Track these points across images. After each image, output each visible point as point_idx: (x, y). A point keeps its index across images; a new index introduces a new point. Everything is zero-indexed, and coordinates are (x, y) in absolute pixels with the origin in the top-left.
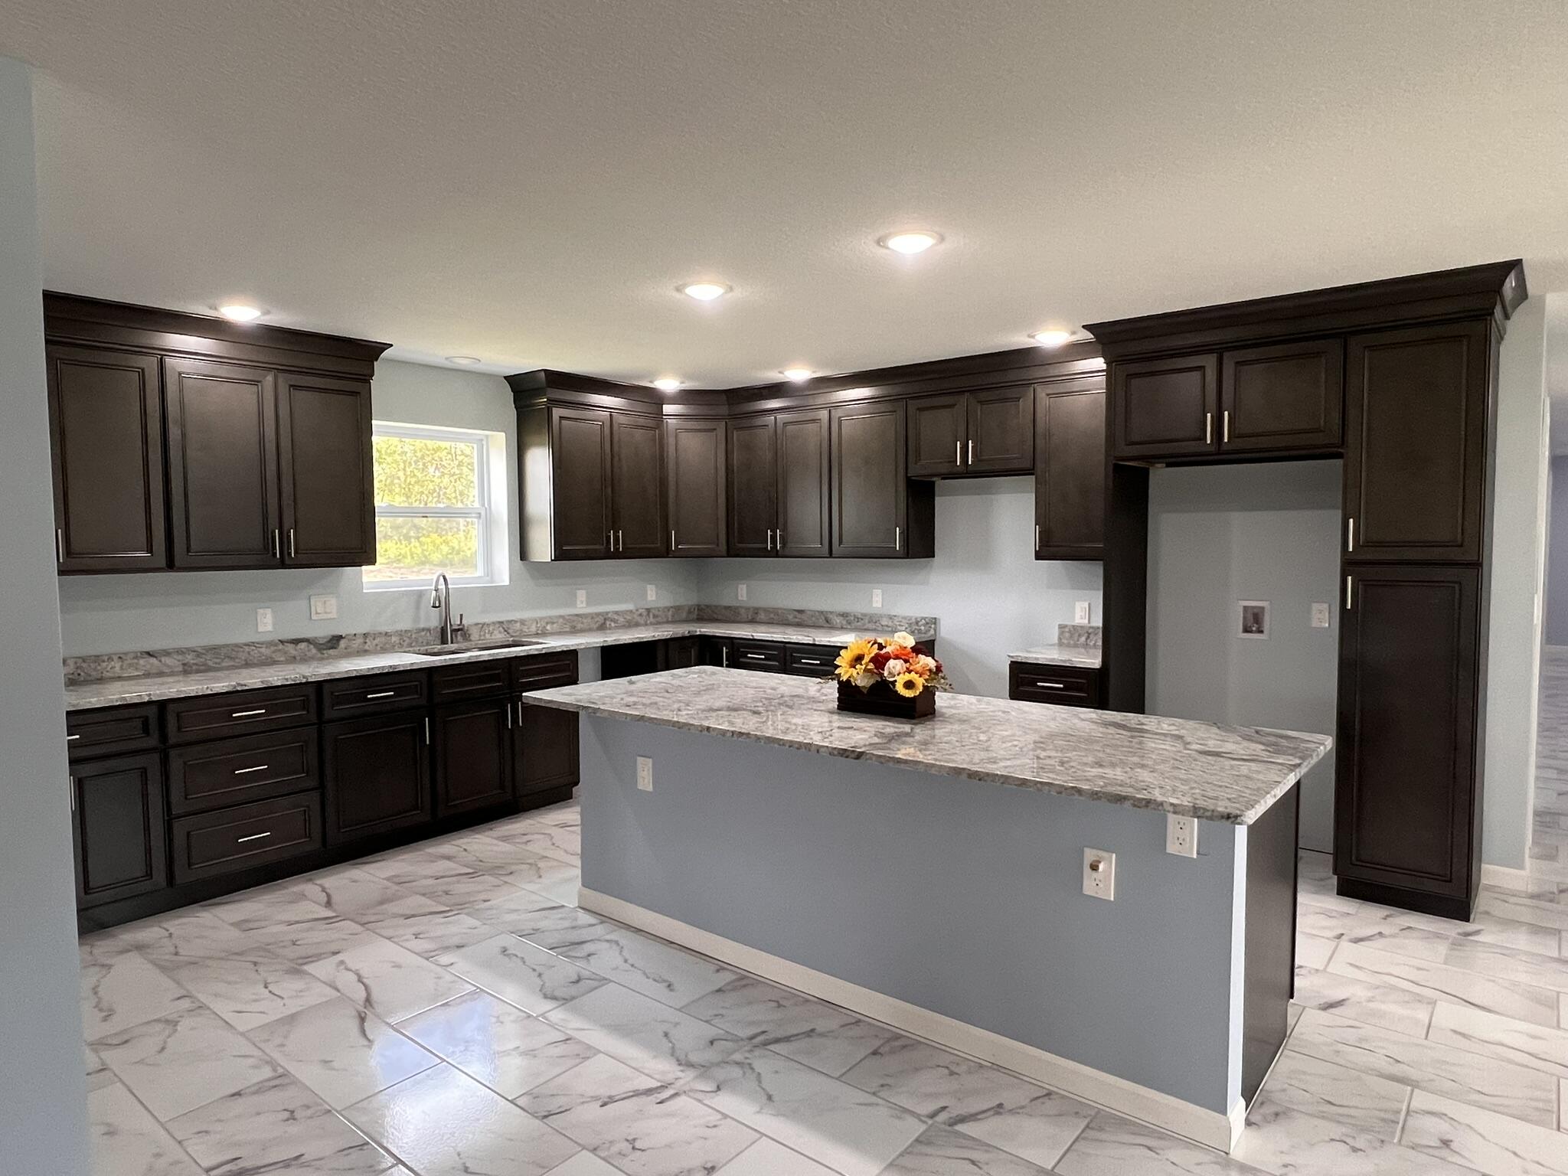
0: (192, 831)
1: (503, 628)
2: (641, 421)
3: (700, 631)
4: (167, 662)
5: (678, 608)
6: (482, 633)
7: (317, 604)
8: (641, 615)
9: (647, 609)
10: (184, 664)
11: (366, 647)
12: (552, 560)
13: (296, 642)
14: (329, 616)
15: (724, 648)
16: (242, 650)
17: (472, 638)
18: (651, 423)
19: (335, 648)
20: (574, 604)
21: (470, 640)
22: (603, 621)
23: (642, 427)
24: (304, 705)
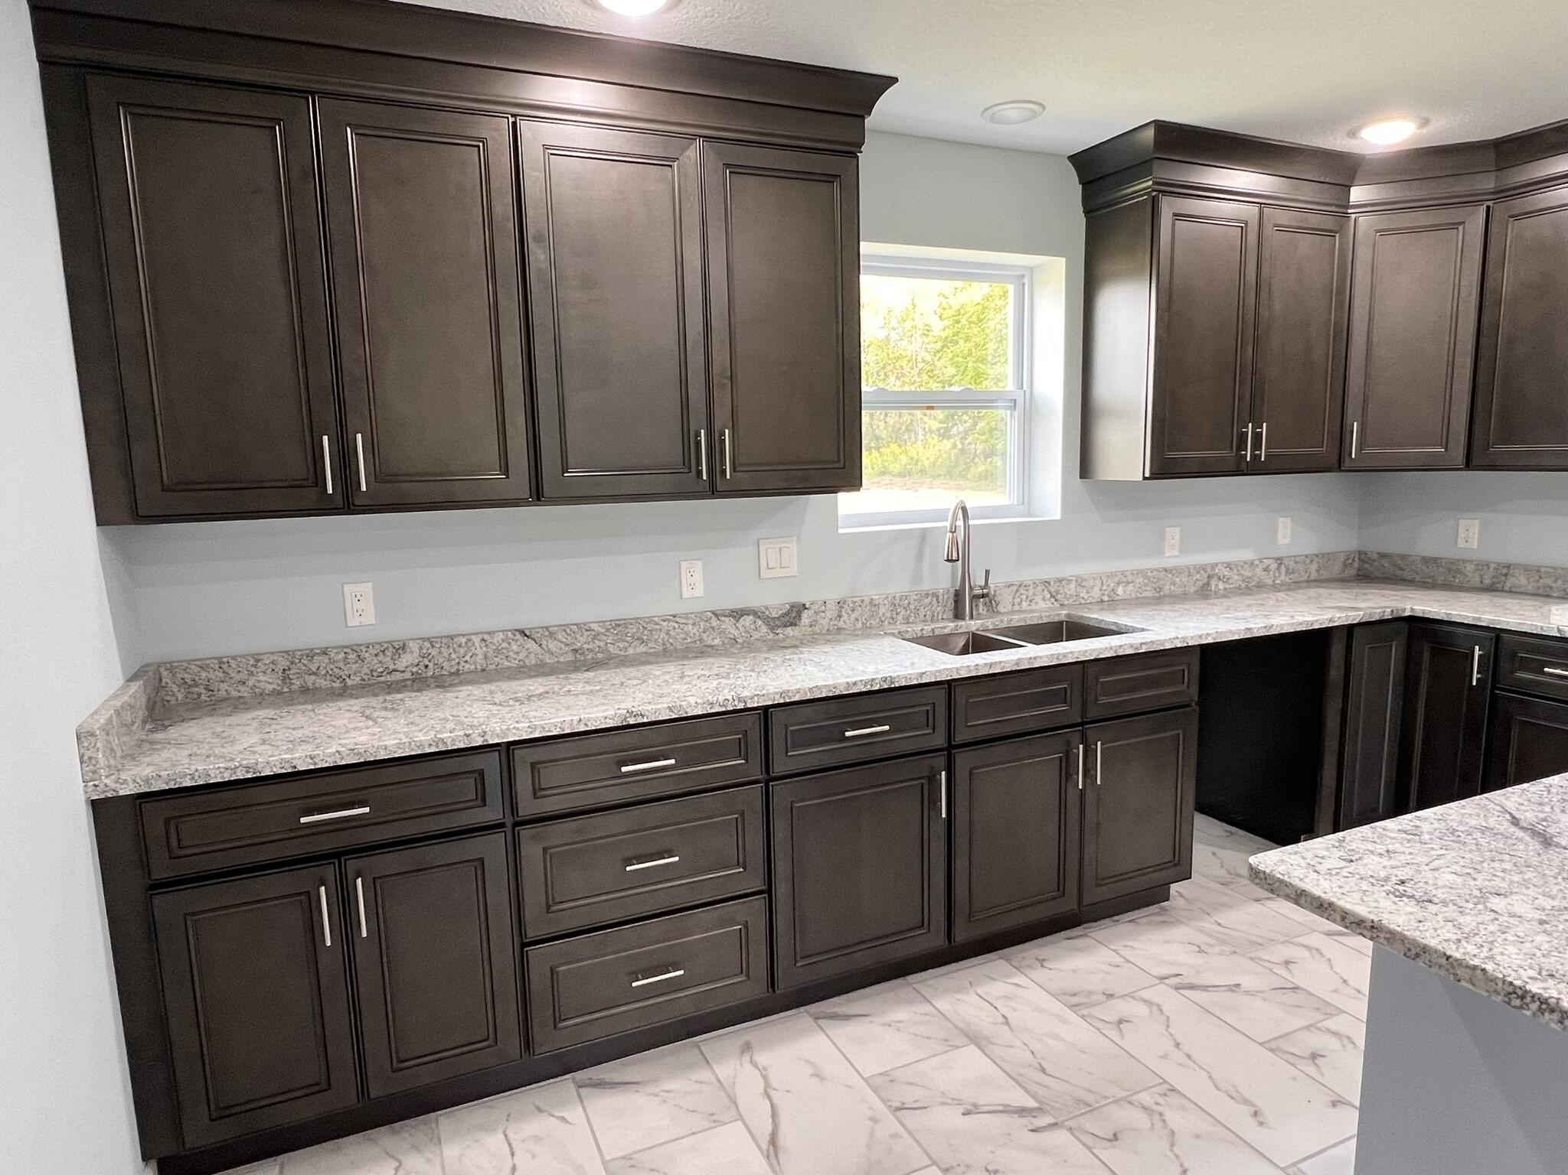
0: (560, 965)
1: (1050, 592)
2: (1314, 220)
3: (1412, 610)
4: (550, 646)
5: (1325, 558)
6: (1017, 600)
7: (769, 552)
8: (1266, 569)
9: (1278, 559)
10: (575, 651)
11: (841, 624)
12: (1145, 478)
13: (737, 614)
14: (788, 572)
15: (1477, 648)
16: (658, 627)
17: (1001, 608)
18: (1327, 222)
19: (796, 625)
20: (1160, 552)
21: (998, 612)
22: (1206, 580)
23: (1315, 231)
24: (741, 748)
